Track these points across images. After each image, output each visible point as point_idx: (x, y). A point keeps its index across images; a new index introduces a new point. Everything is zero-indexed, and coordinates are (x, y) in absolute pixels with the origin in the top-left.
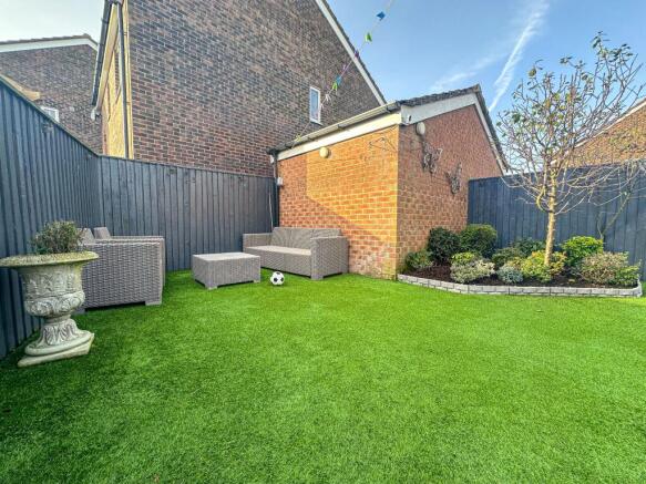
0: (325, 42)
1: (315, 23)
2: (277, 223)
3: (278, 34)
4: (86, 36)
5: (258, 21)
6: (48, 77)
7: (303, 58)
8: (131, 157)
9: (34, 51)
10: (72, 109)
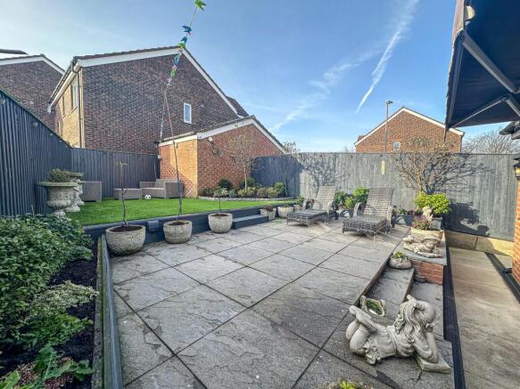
0: (194, 79)
1: (187, 70)
2: (159, 177)
3: (163, 78)
4: (42, 56)
5: (151, 73)
6: (16, 82)
7: (179, 89)
8: (83, 147)
9: (6, 66)
10: (32, 103)
